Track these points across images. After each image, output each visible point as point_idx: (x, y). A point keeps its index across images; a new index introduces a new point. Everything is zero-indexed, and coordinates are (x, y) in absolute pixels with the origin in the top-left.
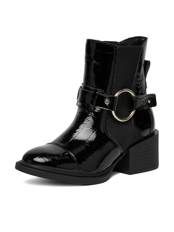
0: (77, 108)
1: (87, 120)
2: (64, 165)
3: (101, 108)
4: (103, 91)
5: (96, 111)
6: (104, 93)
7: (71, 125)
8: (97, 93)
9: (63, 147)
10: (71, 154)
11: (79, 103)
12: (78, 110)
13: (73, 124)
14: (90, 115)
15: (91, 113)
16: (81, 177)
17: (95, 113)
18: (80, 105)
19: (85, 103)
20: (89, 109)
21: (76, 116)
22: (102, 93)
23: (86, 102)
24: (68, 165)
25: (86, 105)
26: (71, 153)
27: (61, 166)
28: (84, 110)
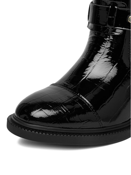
0: (89, 31)
1: (104, 47)
2: (76, 118)
3: (124, 29)
4: (124, 4)
5: (116, 34)
6: (126, 7)
7: (82, 56)
8: (116, 7)
9: (74, 91)
10: (83, 99)
11: (90, 24)
12: (91, 34)
13: (85, 54)
14: (109, 41)
15: (109, 38)
16: (103, 133)
17: (114, 36)
18: (93, 27)
19: (100, 24)
20: (105, 31)
21: (89, 42)
22: (124, 7)
23: (100, 22)
24: (82, 116)
25: (102, 27)
26: (83, 97)
27: (71, 119)
28: (99, 34)
